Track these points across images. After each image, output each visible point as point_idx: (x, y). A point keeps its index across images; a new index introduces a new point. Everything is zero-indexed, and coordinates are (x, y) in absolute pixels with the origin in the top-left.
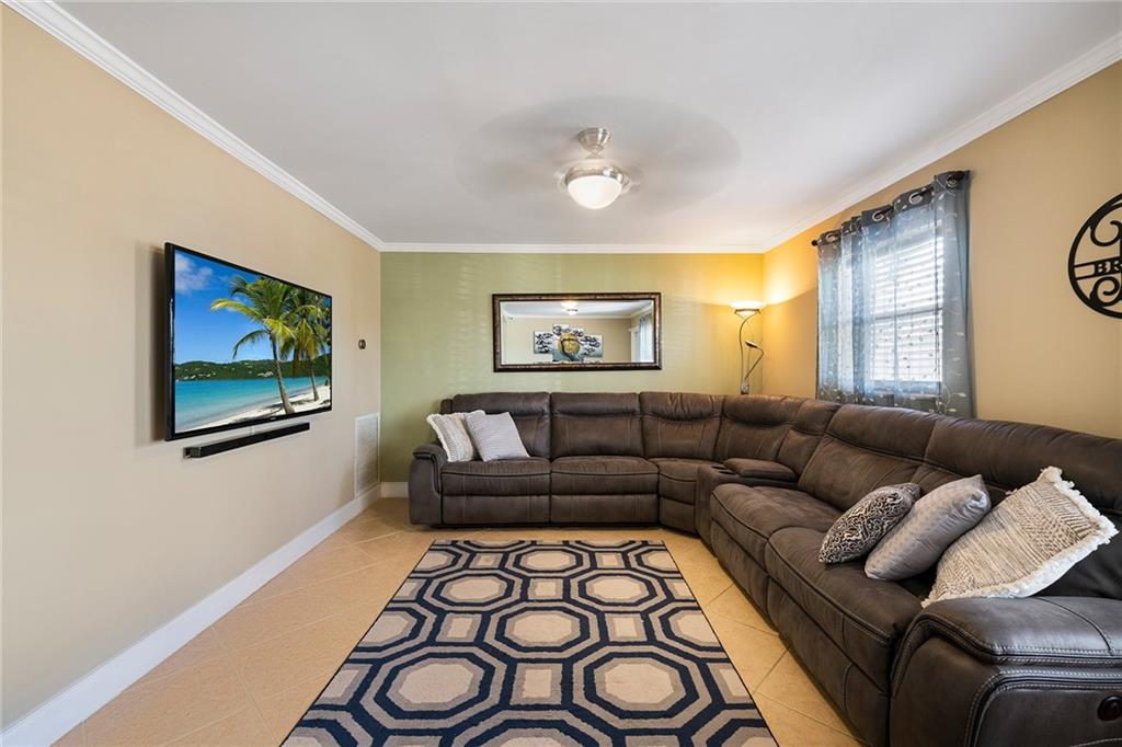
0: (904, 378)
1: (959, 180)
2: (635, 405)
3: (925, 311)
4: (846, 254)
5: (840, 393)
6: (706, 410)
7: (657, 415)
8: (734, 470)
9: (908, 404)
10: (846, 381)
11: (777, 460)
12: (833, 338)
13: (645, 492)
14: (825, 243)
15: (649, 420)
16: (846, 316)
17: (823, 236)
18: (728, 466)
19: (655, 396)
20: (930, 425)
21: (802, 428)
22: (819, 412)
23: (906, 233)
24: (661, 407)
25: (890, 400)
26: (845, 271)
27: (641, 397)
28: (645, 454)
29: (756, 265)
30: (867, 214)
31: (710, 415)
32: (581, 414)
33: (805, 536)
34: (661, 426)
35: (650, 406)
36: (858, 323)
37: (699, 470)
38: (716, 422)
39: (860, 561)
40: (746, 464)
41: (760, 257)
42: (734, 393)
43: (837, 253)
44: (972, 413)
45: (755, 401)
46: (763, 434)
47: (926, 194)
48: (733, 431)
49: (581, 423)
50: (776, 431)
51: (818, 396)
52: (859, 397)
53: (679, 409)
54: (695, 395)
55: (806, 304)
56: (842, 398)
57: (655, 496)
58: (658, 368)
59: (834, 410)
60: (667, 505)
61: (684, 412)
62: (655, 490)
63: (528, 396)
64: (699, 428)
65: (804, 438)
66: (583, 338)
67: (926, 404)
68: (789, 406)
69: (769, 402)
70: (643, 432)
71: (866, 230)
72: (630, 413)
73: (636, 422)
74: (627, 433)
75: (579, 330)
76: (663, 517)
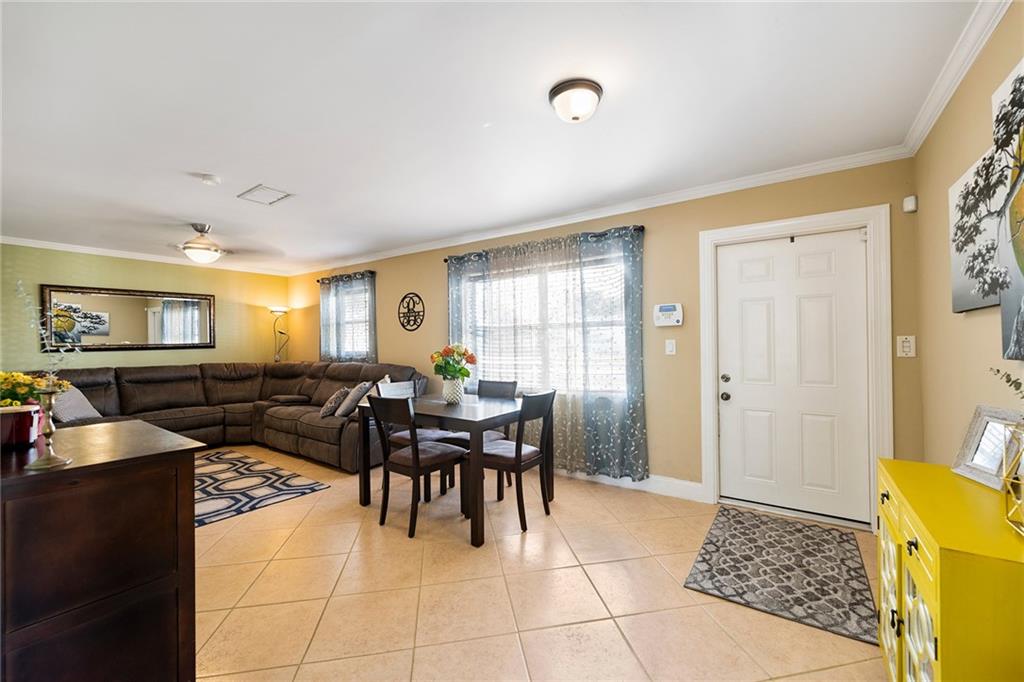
0: (356, 350)
1: (372, 274)
2: (198, 372)
3: (361, 322)
4: (333, 291)
5: (331, 358)
6: (253, 373)
7: (215, 378)
8: (276, 401)
9: (357, 360)
10: (333, 352)
11: (299, 394)
12: (327, 331)
13: (214, 424)
14: (323, 283)
15: (209, 383)
16: (333, 321)
17: (323, 279)
18: (272, 400)
19: (212, 366)
20: (361, 367)
21: (312, 376)
22: (321, 367)
23: (356, 289)
24: (218, 373)
25: (351, 359)
26: (332, 299)
27: (201, 367)
28: (208, 403)
29: (284, 284)
30: (342, 276)
31: (256, 375)
32: (148, 382)
33: (314, 414)
34: (220, 385)
35: (210, 373)
36: (338, 325)
37: (254, 406)
38: (261, 379)
39: (333, 414)
40: (282, 397)
41: (286, 279)
42: (271, 361)
43: (329, 289)
44: (377, 362)
45: (286, 365)
46: (292, 382)
47: (363, 275)
48: (271, 383)
49: (150, 388)
50: (299, 379)
51: (321, 360)
52: (339, 359)
53: (233, 373)
54: (244, 364)
55: (313, 311)
56: (332, 360)
57: (221, 427)
58: (213, 347)
59: (328, 366)
60: (231, 430)
61: (237, 374)
62: (223, 422)
63: (90, 372)
64: (248, 384)
65: (313, 381)
66: (80, 314)
67: (363, 360)
68: (306, 366)
69: (294, 365)
70: (205, 390)
71: (341, 283)
72: (193, 379)
73: (199, 384)
74: (194, 391)
75: (74, 306)
76: (229, 438)
